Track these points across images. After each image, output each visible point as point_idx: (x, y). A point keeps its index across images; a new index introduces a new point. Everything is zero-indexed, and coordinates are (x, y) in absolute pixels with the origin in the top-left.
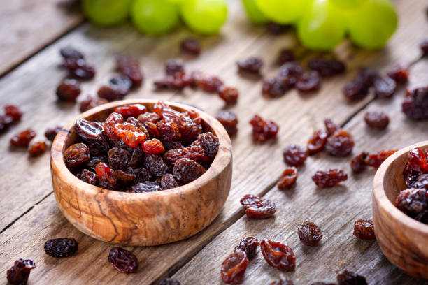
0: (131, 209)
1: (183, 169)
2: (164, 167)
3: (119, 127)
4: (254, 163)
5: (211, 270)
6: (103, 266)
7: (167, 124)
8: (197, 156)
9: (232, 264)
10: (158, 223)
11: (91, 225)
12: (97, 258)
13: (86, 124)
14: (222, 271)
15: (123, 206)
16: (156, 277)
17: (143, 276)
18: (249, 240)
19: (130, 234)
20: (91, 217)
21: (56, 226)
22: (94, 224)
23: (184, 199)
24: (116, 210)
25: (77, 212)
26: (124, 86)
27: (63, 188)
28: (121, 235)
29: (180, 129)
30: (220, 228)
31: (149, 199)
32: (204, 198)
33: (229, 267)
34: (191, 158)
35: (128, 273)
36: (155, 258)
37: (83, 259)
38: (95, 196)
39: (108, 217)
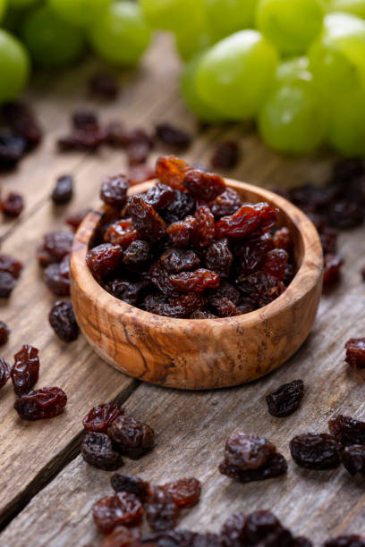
0: (167, 340)
11: (113, 353)
15: (156, 334)
20: (113, 342)
22: (117, 352)
24: (147, 338)
25: (97, 333)
28: (152, 371)
31: (193, 329)
32: (272, 334)
38: (121, 316)
39: (135, 346)
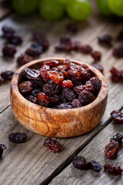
0: (58, 118)
1: (84, 97)
2: (73, 95)
3: (50, 73)
4: (114, 93)
5: (99, 151)
6: (41, 148)
7: (75, 72)
8: (91, 90)
9: (111, 148)
10: (72, 126)
11: (34, 126)
12: (37, 143)
13: (29, 71)
14: (105, 152)
15: (54, 116)
16: (70, 155)
17: (63, 154)
18: (119, 136)
19: (56, 131)
20: (35, 121)
21: (12, 125)
22: (36, 125)
23: (86, 113)
24: (50, 118)
25: (27, 119)
26: (39, 49)
27: (20, 106)
28: (51, 132)
29: (80, 74)
30: (100, 128)
31: (68, 113)
32: (96, 113)
33: (109, 150)
34: (88, 91)
35: (55, 152)
36: (68, 144)
37: (30, 144)
38: (39, 110)
39: (45, 122)
